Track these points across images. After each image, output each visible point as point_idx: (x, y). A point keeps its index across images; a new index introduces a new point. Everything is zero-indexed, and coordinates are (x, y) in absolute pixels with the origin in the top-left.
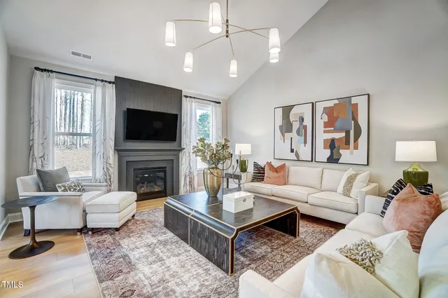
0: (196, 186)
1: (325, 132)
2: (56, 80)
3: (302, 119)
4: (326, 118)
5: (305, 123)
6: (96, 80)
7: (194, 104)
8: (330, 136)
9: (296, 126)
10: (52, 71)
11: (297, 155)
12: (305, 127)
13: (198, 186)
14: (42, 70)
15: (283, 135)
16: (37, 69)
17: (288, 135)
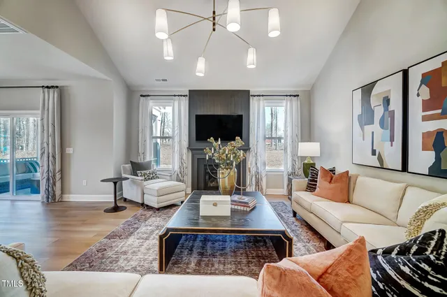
0: (264, 187)
1: (425, 119)
2: (151, 101)
3: (387, 101)
4: (426, 93)
5: (391, 108)
6: (175, 96)
7: (262, 102)
8: (433, 126)
9: (379, 112)
10: (148, 96)
11: (380, 159)
12: (392, 114)
13: (267, 188)
14: (144, 96)
15: (362, 129)
16: (141, 96)
17: (368, 129)
